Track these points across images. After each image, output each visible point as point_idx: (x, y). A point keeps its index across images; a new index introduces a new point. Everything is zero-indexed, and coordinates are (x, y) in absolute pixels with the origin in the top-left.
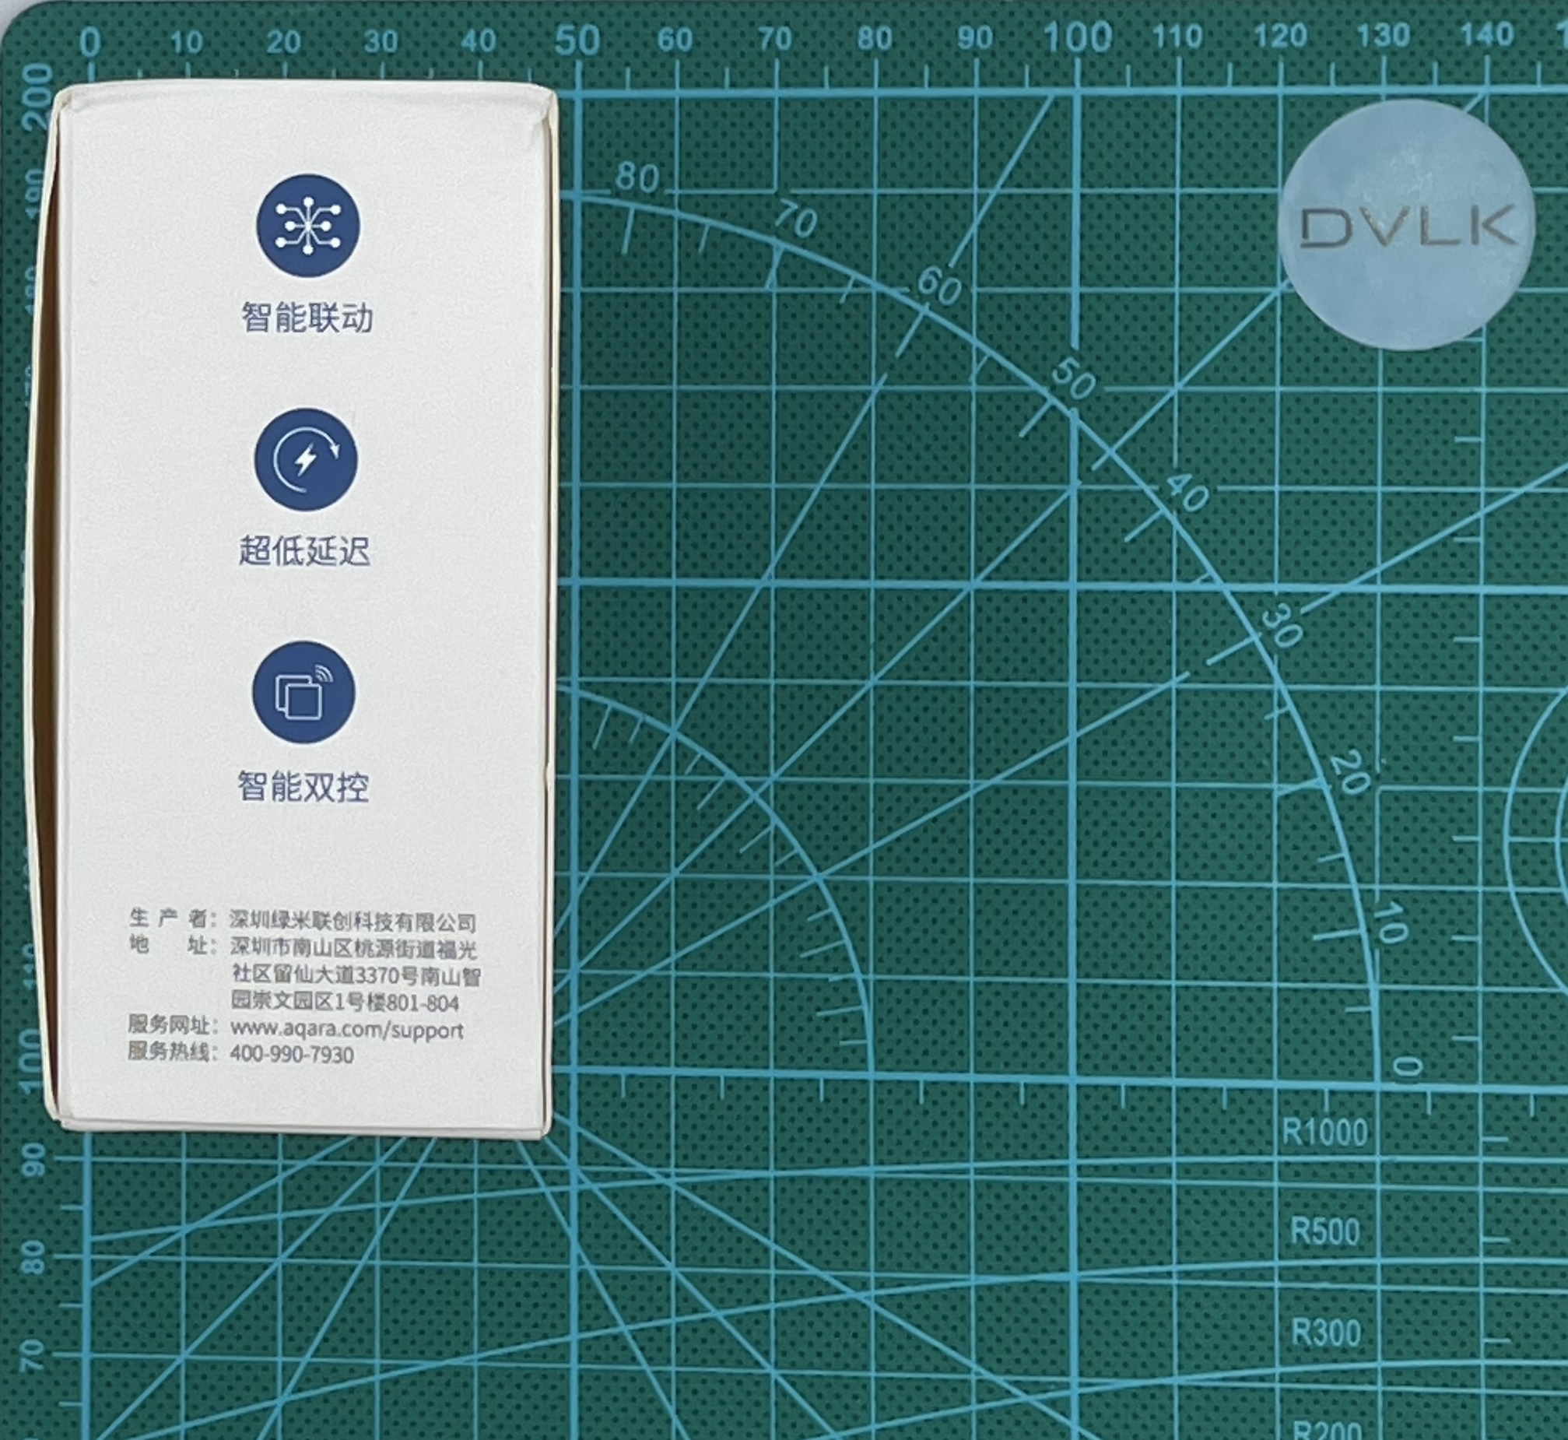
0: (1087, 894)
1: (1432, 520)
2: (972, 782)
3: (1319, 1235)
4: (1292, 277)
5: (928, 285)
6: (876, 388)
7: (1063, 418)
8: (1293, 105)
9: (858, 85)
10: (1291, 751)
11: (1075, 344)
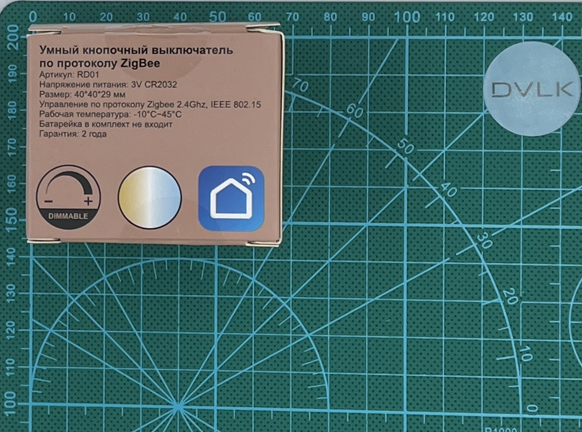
0: (411, 342)
1: (541, 201)
2: (367, 299)
4: (488, 108)
5: (350, 110)
6: (331, 150)
7: (402, 161)
8: (489, 43)
9: (324, 35)
11: (406, 133)
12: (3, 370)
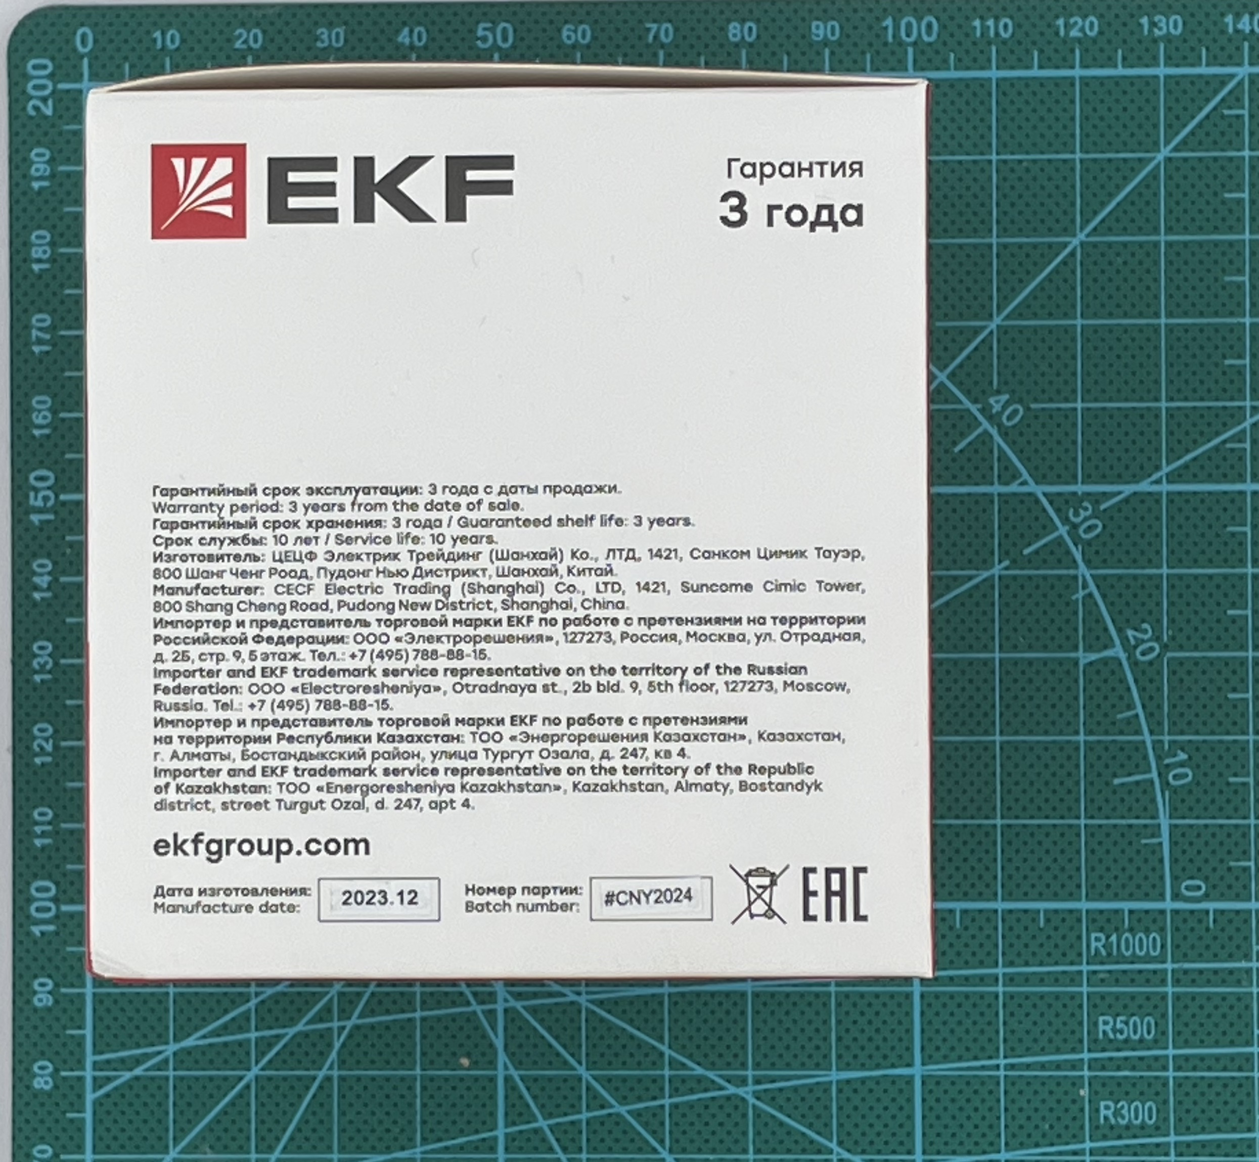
1: (1206, 430)
3: (1121, 1031)
8: (1087, 85)
10: (1094, 624)
12: (28, 832)
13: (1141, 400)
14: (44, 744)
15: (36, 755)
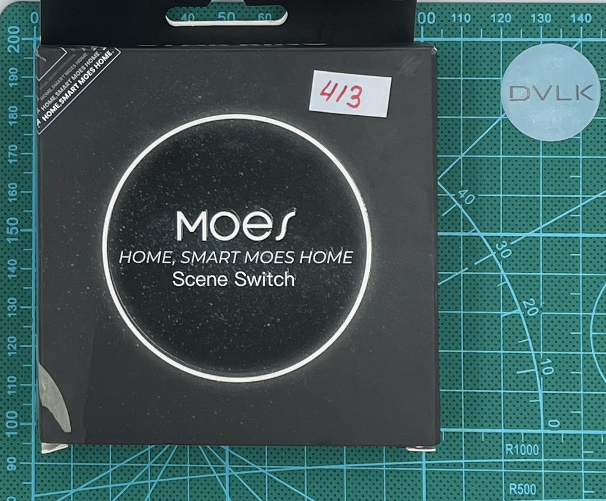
1: (561, 208)
3: (520, 491)
4: (506, 113)
8: (506, 45)
10: (508, 299)
12: (5, 388)
13: (531, 193)
14: (12, 345)
15: (8, 351)
